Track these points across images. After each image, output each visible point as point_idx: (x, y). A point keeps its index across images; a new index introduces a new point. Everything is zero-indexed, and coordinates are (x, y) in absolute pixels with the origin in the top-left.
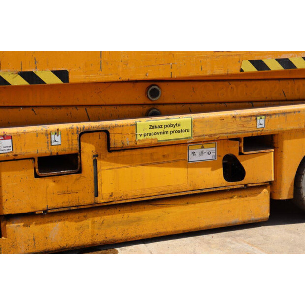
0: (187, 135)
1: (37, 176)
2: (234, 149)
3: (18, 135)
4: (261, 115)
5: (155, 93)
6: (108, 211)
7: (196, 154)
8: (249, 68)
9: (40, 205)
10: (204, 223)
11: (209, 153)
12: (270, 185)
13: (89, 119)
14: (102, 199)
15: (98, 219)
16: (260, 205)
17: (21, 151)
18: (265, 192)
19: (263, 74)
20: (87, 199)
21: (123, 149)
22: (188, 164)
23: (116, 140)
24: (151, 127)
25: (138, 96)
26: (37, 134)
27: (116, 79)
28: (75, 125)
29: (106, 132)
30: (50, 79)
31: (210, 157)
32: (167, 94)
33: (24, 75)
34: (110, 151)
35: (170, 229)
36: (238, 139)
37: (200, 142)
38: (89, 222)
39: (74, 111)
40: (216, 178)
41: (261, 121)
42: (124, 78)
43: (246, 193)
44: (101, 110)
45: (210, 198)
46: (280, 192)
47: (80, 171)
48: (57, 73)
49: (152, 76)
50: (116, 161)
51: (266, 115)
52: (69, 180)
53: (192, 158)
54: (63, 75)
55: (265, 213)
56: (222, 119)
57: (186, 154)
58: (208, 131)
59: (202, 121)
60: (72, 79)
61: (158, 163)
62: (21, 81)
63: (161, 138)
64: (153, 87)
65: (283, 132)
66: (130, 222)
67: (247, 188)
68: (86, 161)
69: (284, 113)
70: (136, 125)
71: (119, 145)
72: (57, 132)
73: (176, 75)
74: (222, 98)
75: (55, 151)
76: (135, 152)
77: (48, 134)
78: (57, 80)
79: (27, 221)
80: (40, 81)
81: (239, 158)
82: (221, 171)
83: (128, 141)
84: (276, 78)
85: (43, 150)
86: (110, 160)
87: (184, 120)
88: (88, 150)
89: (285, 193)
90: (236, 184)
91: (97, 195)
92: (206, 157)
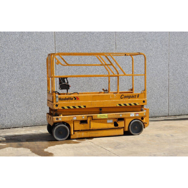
0: (107, 117)
1: (80, 124)
2: (116, 120)
3: (77, 116)
4: (121, 114)
5: (101, 110)
6: (92, 131)
7: (109, 121)
8: (118, 105)
9: (80, 129)
10: (110, 135)
11: (111, 121)
12: (124, 127)
13: (89, 114)
14: (91, 128)
15: (90, 132)
16: (121, 132)
17: (77, 119)
18: (122, 129)
19: (121, 107)
20: (89, 128)
21: (95, 120)
22: (107, 123)
23: (94, 118)
24: (100, 116)
25: (98, 110)
26: (80, 116)
27: (93, 107)
28: (87, 115)
29: (92, 116)
30: (83, 107)
31: (111, 122)
32: (103, 110)
33: (79, 106)
34: (93, 120)
35: (104, 135)
36: (117, 119)
37: (110, 119)
38: (89, 133)
39: (86, 113)
40: (112, 126)
41: (121, 115)
42: (95, 107)
43: (119, 129)
44: (91, 113)
45: (112, 130)
46: (125, 129)
47: (87, 123)
48: (84, 106)
49: (100, 107)
50: (94, 122)
51: (122, 114)
52: (85, 125)
53: (108, 122)
54: (85, 106)
55: (123, 133)
56: (113, 115)
57: (107, 121)
58: (111, 117)
59: (109, 115)
60: (86, 107)
61: (101, 123)
62: (78, 108)
63: (102, 118)
64: (101, 109)
65: (126, 117)
66: (96, 133)
67: (119, 128)
68: (88, 121)
69: (125, 114)
70: (97, 115)
71: (94, 119)
72: (84, 116)
73: (104, 106)
74: (114, 111)
75: (83, 119)
76: (97, 120)
77: (82, 116)
78: (84, 107)
79: (78, 132)
80: (81, 107)
81: (117, 122)
82: (114, 125)
83: (96, 118)
84: (123, 107)
85: (81, 119)
86: (93, 122)
87: (106, 115)
88: (89, 120)
89: (126, 129)
90: (116, 127)
91: (90, 128)
92: (110, 122)
